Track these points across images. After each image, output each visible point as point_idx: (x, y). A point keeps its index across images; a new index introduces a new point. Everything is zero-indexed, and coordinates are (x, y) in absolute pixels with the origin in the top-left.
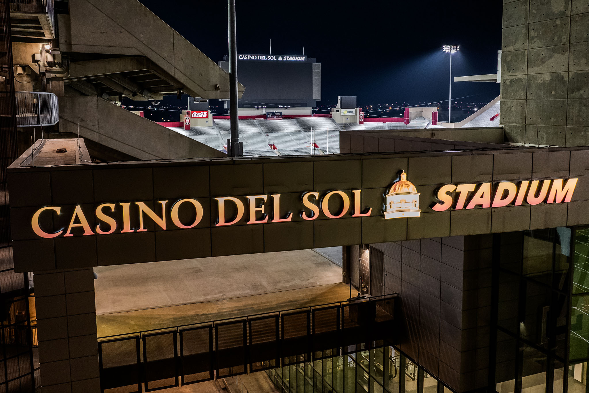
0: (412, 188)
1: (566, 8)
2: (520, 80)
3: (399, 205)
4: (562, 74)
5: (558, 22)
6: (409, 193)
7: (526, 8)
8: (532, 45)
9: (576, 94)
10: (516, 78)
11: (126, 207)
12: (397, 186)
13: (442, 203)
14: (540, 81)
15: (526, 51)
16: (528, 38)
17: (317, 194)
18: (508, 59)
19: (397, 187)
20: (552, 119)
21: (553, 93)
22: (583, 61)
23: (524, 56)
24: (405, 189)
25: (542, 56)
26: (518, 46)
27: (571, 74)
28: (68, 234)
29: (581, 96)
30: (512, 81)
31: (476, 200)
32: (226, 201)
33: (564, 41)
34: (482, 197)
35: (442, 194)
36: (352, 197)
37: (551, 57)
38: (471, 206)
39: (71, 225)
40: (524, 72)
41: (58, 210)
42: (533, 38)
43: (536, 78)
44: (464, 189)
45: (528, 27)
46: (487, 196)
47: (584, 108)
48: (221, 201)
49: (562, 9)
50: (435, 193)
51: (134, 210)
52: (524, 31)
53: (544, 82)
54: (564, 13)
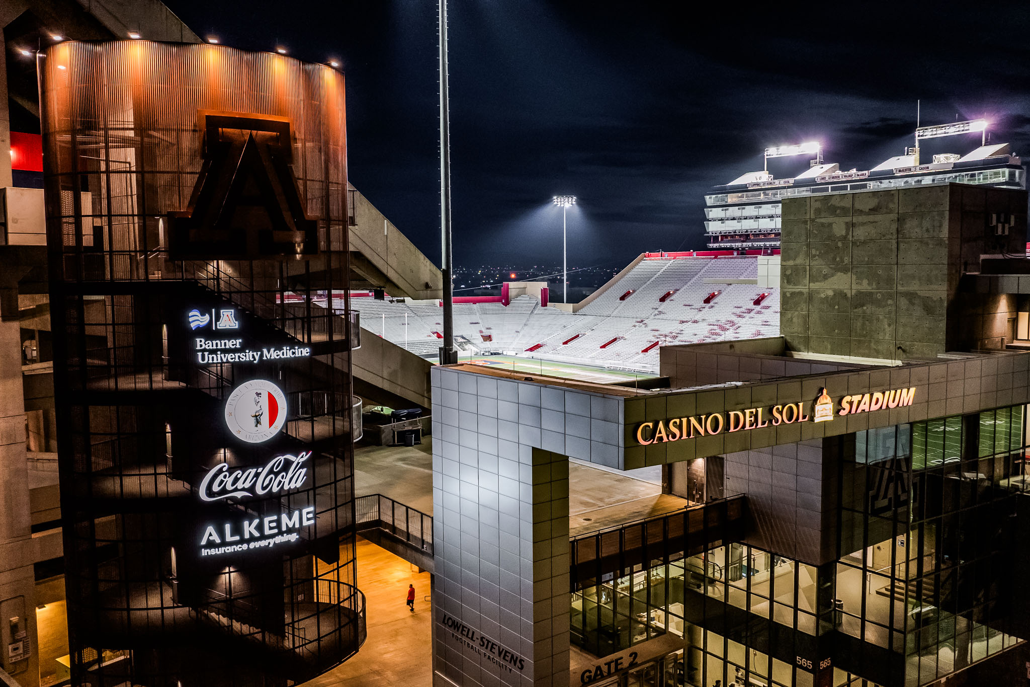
0: (829, 400)
1: (847, 234)
2: (801, 293)
3: (822, 412)
4: (845, 291)
5: (840, 244)
6: (827, 403)
7: (807, 228)
8: (813, 263)
9: (859, 310)
10: (797, 290)
11: (684, 420)
12: (821, 398)
13: (844, 409)
14: (823, 296)
15: (808, 267)
16: (808, 255)
17: (780, 407)
18: (789, 272)
19: (822, 400)
20: (836, 331)
21: (837, 307)
22: (865, 282)
23: (805, 271)
24: (825, 401)
25: (823, 273)
26: (799, 261)
27: (854, 292)
28: (655, 442)
29: (864, 312)
30: (793, 294)
31: (862, 407)
32: (734, 414)
33: (846, 262)
34: (865, 404)
35: (845, 404)
36: (798, 406)
37: (832, 275)
38: (859, 411)
39: (657, 435)
40: (805, 286)
41: (651, 424)
42: (814, 256)
43: (818, 293)
44: (856, 398)
45: (808, 245)
46: (868, 403)
47: (867, 322)
48: (732, 414)
49: (844, 233)
50: (840, 403)
51: (689, 422)
52: (805, 248)
53: (827, 297)
54: (845, 238)
